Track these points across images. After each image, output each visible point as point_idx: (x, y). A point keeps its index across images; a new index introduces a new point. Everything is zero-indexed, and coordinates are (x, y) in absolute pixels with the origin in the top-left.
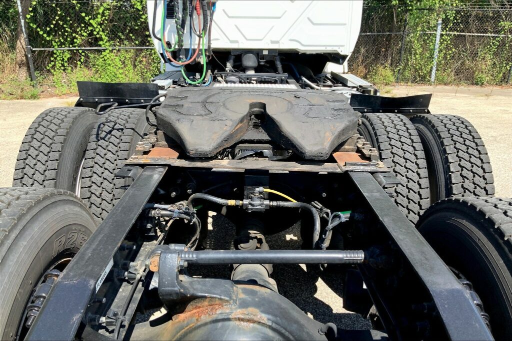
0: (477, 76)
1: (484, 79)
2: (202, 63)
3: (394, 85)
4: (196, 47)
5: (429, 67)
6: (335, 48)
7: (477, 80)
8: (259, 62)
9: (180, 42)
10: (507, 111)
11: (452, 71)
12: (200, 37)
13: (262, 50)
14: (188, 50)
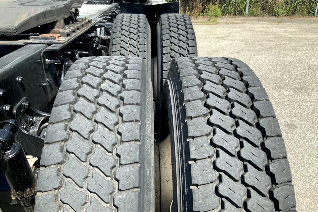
0: (275, 10)
1: (279, 12)
3: (221, 17)
5: (244, 4)
7: (276, 12)
10: (287, 31)
11: (259, 7)
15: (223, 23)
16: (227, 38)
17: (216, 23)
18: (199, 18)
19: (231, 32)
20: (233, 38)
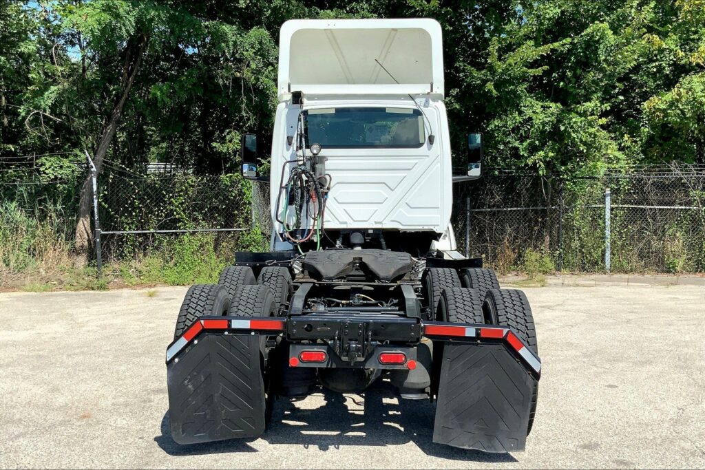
0: (667, 260)
2: (315, 241)
3: (554, 274)
4: (311, 228)
5: (600, 249)
6: (431, 227)
7: (669, 265)
8: (365, 240)
9: (298, 223)
10: (677, 298)
12: (315, 220)
13: (367, 229)
14: (305, 230)
15: (556, 285)
16: (558, 307)
17: (542, 283)
18: (509, 275)
19: (568, 299)
20: (569, 307)
